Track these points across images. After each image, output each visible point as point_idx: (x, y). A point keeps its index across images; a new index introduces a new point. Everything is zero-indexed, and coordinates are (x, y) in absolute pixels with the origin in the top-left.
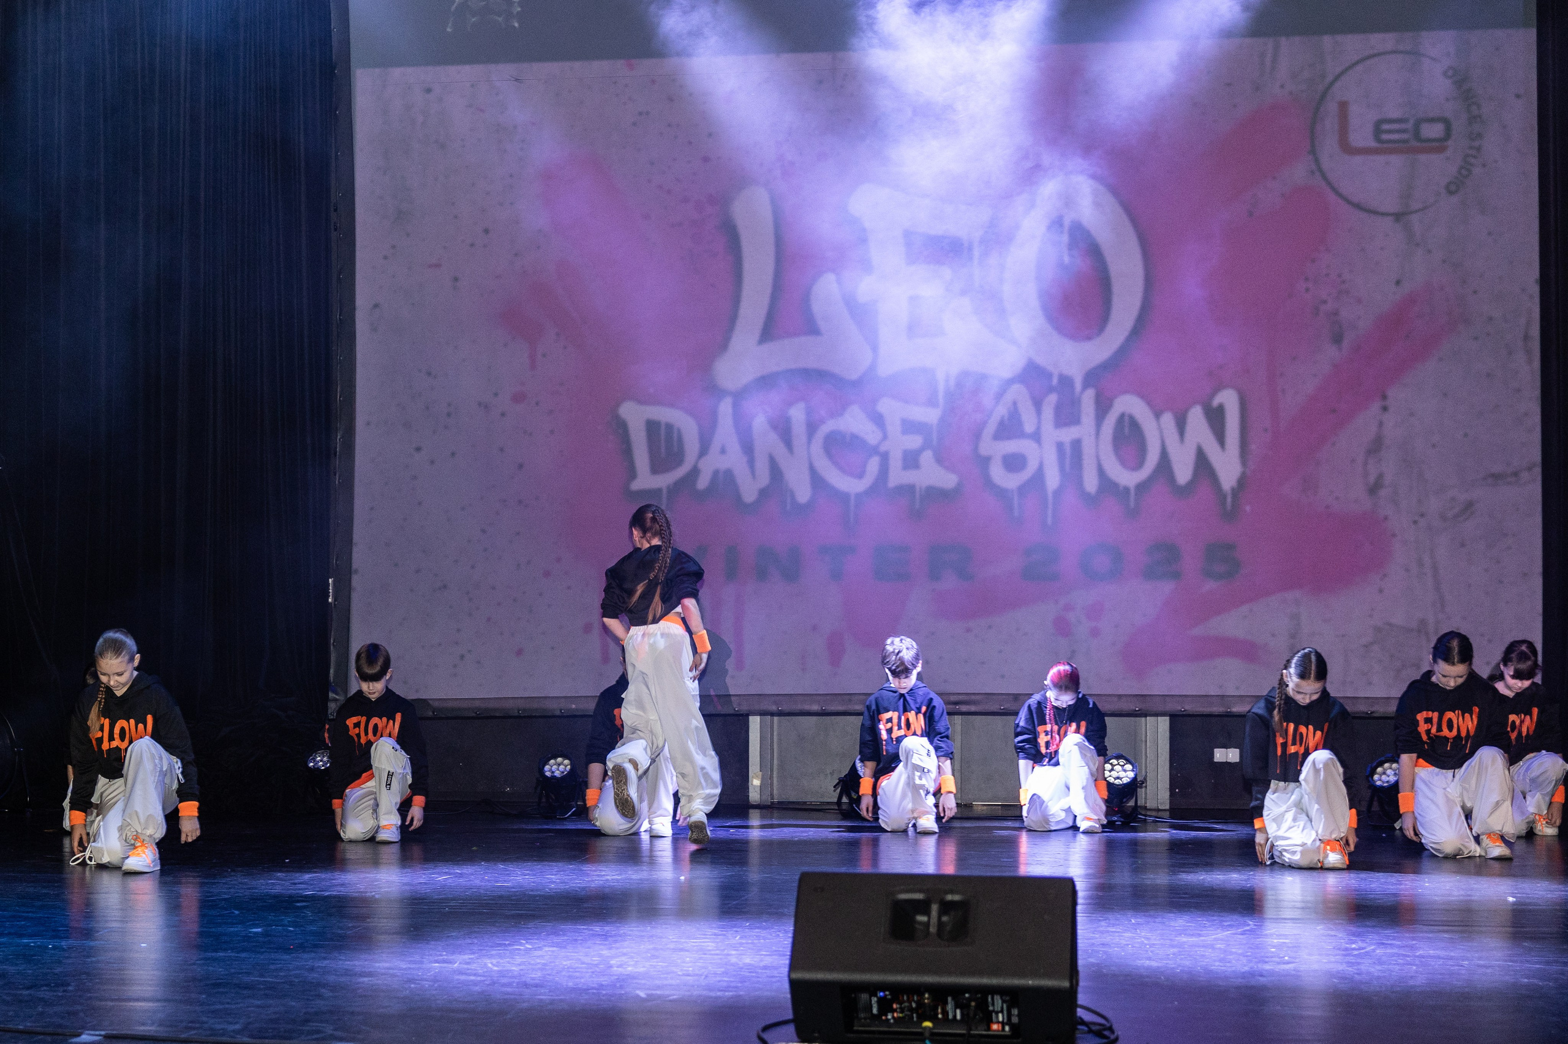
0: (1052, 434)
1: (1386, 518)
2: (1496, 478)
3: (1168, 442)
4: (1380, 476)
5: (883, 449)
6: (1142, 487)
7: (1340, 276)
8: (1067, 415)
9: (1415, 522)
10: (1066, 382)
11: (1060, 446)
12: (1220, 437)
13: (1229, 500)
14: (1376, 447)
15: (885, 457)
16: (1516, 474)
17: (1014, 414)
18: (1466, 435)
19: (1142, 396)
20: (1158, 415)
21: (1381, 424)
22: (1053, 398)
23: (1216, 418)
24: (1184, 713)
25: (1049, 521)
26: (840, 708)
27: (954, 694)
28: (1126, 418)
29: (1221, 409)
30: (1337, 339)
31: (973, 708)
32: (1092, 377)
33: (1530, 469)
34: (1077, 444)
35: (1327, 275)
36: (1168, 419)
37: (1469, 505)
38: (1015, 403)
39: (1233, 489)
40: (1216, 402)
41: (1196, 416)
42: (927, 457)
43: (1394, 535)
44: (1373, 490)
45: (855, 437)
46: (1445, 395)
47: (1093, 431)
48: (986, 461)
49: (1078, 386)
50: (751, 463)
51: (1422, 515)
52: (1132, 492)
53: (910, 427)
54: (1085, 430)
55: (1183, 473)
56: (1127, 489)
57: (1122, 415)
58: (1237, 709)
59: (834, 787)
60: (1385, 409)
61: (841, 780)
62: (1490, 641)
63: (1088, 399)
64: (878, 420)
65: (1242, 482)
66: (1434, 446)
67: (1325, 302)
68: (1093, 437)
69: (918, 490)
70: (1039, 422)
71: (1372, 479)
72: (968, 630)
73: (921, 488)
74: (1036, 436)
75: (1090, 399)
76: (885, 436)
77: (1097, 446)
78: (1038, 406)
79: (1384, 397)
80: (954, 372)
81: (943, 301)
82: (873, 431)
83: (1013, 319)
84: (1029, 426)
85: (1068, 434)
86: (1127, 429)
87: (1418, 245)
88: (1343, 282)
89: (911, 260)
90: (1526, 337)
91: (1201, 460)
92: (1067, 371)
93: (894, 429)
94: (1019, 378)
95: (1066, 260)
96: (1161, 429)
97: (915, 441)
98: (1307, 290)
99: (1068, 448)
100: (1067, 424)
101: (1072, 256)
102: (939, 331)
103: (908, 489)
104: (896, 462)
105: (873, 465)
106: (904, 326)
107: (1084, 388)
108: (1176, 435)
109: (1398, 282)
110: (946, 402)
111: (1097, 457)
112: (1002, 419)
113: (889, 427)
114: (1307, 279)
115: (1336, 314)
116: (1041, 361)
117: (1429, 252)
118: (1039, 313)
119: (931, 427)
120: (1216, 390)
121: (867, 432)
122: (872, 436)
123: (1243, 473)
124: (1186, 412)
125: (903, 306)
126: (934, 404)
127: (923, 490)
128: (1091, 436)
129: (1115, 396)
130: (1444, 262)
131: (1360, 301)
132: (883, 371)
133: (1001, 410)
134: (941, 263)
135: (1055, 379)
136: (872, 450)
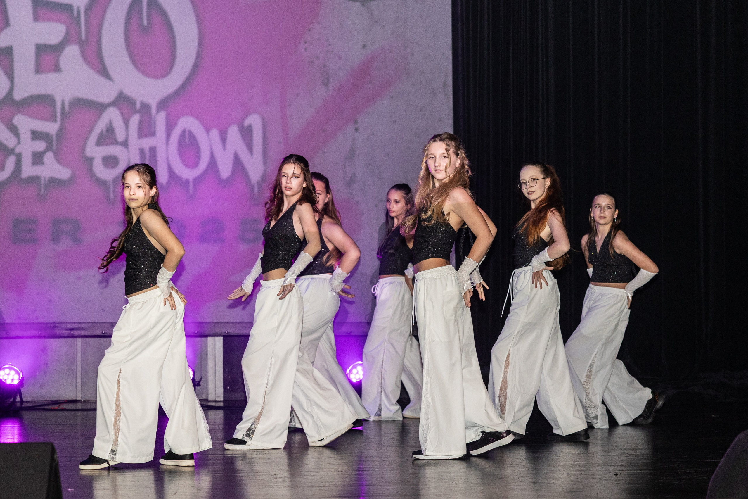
0: (135, 143)
1: (358, 203)
3: (215, 151)
4: (354, 175)
5: (17, 150)
6: (198, 180)
7: (327, 41)
8: (147, 130)
9: (376, 206)
10: (145, 108)
11: (142, 151)
12: (250, 148)
13: (256, 190)
14: (351, 155)
15: (19, 157)
17: (110, 130)
18: (408, 148)
19: (197, 117)
20: (208, 131)
21: (354, 140)
22: (135, 119)
23: (247, 134)
24: (228, 334)
27: (69, 323)
28: (187, 133)
29: (250, 127)
30: (326, 83)
31: (83, 333)
32: (163, 104)
34: (153, 150)
35: (319, 39)
36: (215, 133)
38: (111, 122)
39: (258, 182)
40: (247, 123)
41: (233, 132)
42: (49, 157)
43: (363, 214)
44: (350, 184)
46: (395, 121)
47: (164, 142)
48: (90, 161)
49: (154, 110)
52: (191, 184)
53: (36, 135)
54: (158, 140)
55: (225, 170)
56: (187, 181)
57: (184, 131)
60: (357, 130)
63: (160, 119)
64: (14, 130)
65: (264, 178)
66: (388, 155)
67: (318, 58)
68: (165, 145)
69: (43, 180)
70: (127, 135)
71: (349, 176)
72: (79, 278)
73: (45, 178)
74: (125, 144)
75: (162, 118)
76: (19, 142)
77: (167, 150)
78: (126, 122)
79: (356, 122)
80: (68, 99)
81: (59, 48)
82: (11, 139)
83: (108, 62)
84: (120, 137)
85: (147, 143)
86: (187, 140)
87: (376, 22)
88: (329, 45)
89: (36, 18)
90: (445, 85)
91: (237, 162)
92: (146, 100)
93: (25, 136)
94: (114, 104)
95: (145, 23)
96: (210, 141)
97: (40, 146)
98: (306, 49)
99: (147, 152)
100: (146, 136)
101: (149, 20)
102: (57, 69)
103: (36, 179)
104: (27, 160)
105: (11, 162)
106: (32, 64)
107: (158, 111)
108: (220, 145)
109: (364, 46)
110: (62, 119)
111: (167, 159)
112: (102, 131)
113: (22, 136)
114: (305, 42)
115: (325, 66)
116: (129, 92)
117: (384, 27)
118: (126, 59)
119: (52, 136)
120: (247, 113)
121: (7, 139)
122: (10, 141)
123: (265, 171)
124: (227, 129)
125: (32, 51)
126: (54, 120)
127: (47, 180)
128: (163, 144)
129: (178, 117)
130: (393, 34)
131: (340, 58)
132: (18, 95)
133: (101, 126)
134: (59, 21)
135: (138, 105)
136: (10, 152)
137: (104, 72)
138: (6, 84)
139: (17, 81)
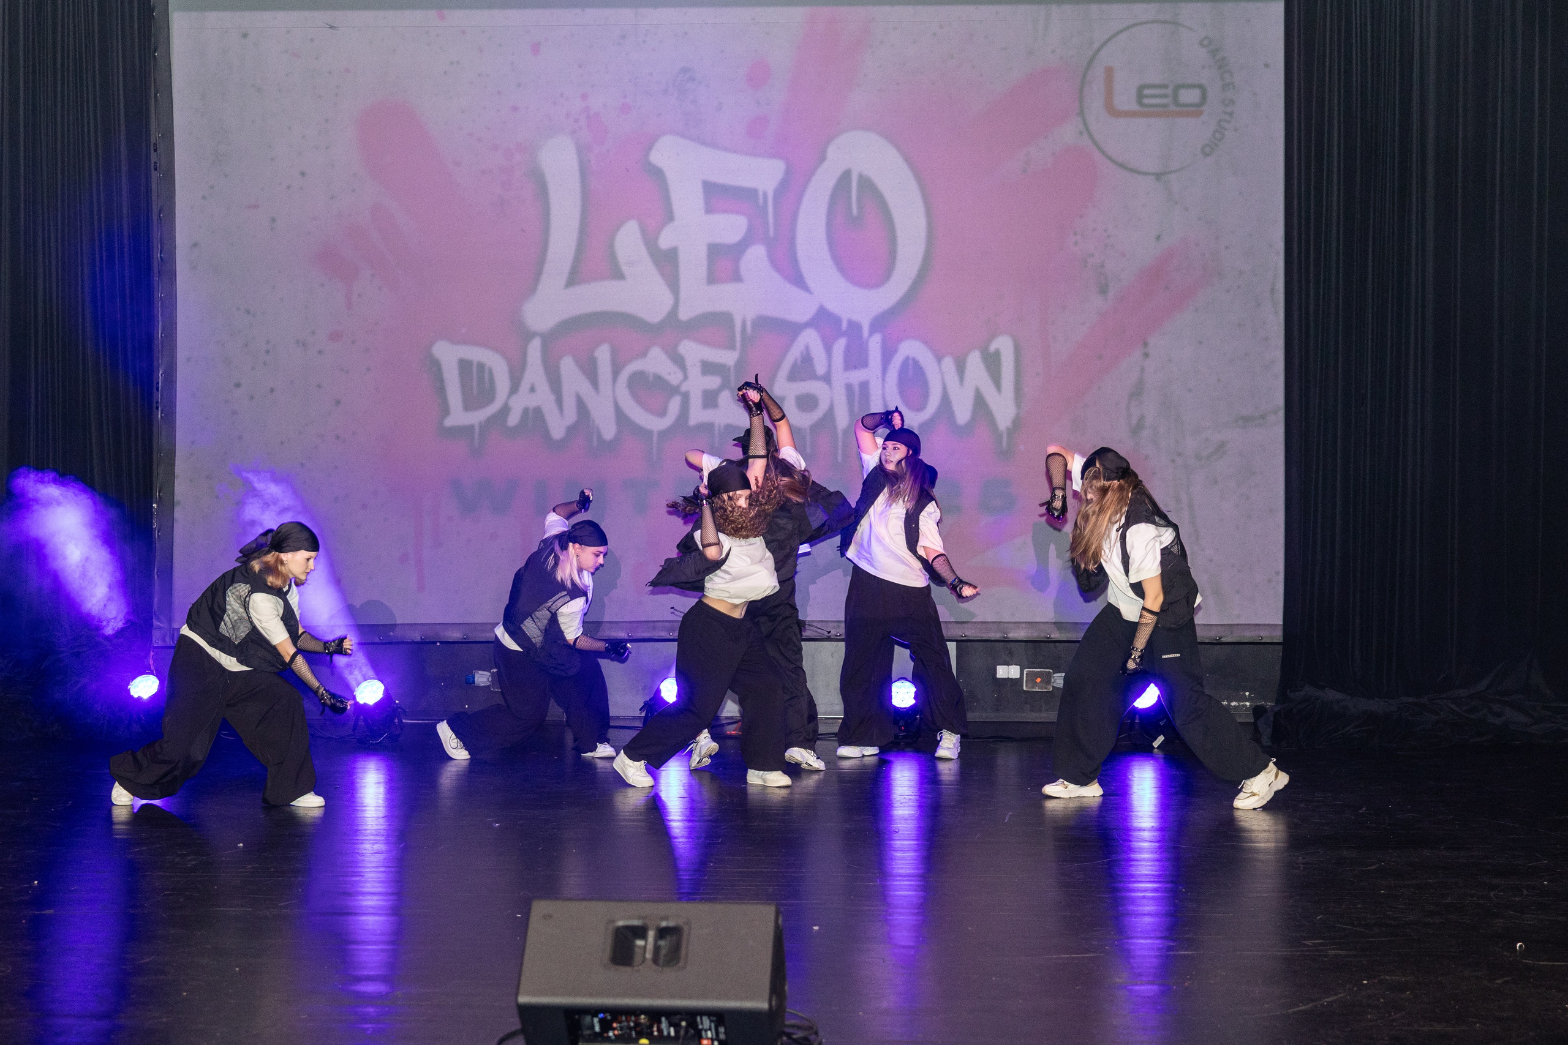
0: (841, 377)
1: (1147, 457)
2: (1246, 420)
3: (949, 384)
4: (1142, 418)
5: (683, 388)
6: (926, 427)
7: (1106, 231)
8: (856, 359)
9: (1173, 461)
10: (854, 329)
11: (849, 387)
12: (997, 383)
13: (1005, 439)
14: (1137, 392)
15: (686, 397)
16: (1263, 417)
17: (807, 359)
18: (1219, 380)
19: (924, 341)
20: (939, 359)
21: (1142, 370)
22: (840, 345)
23: (992, 363)
24: (965, 638)
25: (840, 458)
26: (646, 635)
28: (911, 362)
29: (997, 353)
30: (1104, 290)
32: (880, 323)
33: (1276, 412)
34: (865, 386)
35: (1095, 230)
36: (948, 363)
37: (1221, 446)
38: (807, 348)
39: (1008, 429)
40: (992, 348)
41: (974, 361)
42: (726, 397)
43: (1154, 473)
44: (1136, 429)
45: (658, 378)
46: (1200, 343)
47: (880, 375)
49: (866, 332)
50: (559, 402)
51: (1179, 455)
53: (708, 368)
54: (872, 372)
55: (963, 413)
57: (907, 359)
58: (1013, 635)
59: (640, 710)
60: (1146, 355)
61: (646, 704)
62: (1239, 571)
63: (875, 344)
64: (679, 361)
65: (1017, 423)
66: (1190, 390)
67: (1092, 255)
69: (716, 429)
70: (830, 365)
71: (1134, 421)
73: (720, 426)
74: (827, 378)
75: (877, 343)
76: (686, 377)
77: (883, 388)
78: (828, 349)
79: (1146, 344)
80: (750, 316)
81: (739, 248)
82: (675, 373)
83: (805, 267)
84: (820, 369)
85: (856, 377)
86: (911, 372)
87: (1176, 203)
88: (1109, 236)
89: (709, 209)
90: (1273, 290)
91: (980, 402)
92: (856, 317)
93: (694, 371)
94: (811, 323)
95: (855, 211)
96: (942, 373)
97: (714, 382)
98: (1076, 243)
99: (857, 389)
100: (855, 368)
101: (860, 208)
102: (737, 278)
103: (707, 427)
104: (696, 401)
105: (675, 405)
106: (703, 272)
107: (871, 333)
108: (956, 379)
109: (1158, 238)
110: (743, 346)
111: (884, 398)
112: (796, 360)
113: (689, 368)
114: (1075, 234)
115: (1102, 266)
116: (831, 307)
117: (1187, 209)
118: (829, 262)
119: (729, 369)
120: (993, 336)
121: (670, 374)
122: (674, 376)
123: (1018, 414)
124: (966, 356)
125: (702, 253)
126: (731, 347)
127: (722, 428)
128: (878, 378)
129: (900, 340)
130: (1199, 219)
131: (1124, 255)
132: (684, 314)
133: (795, 353)
134: (738, 212)
135: (844, 325)
136: (674, 390)
137: (797, 280)
138: (666, 299)
139: (683, 294)
